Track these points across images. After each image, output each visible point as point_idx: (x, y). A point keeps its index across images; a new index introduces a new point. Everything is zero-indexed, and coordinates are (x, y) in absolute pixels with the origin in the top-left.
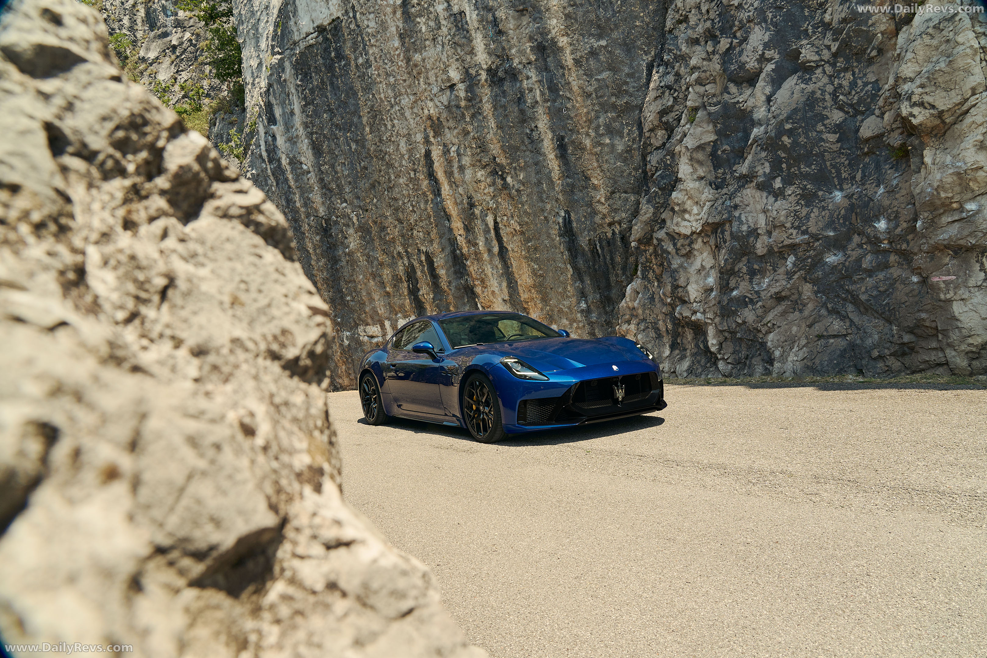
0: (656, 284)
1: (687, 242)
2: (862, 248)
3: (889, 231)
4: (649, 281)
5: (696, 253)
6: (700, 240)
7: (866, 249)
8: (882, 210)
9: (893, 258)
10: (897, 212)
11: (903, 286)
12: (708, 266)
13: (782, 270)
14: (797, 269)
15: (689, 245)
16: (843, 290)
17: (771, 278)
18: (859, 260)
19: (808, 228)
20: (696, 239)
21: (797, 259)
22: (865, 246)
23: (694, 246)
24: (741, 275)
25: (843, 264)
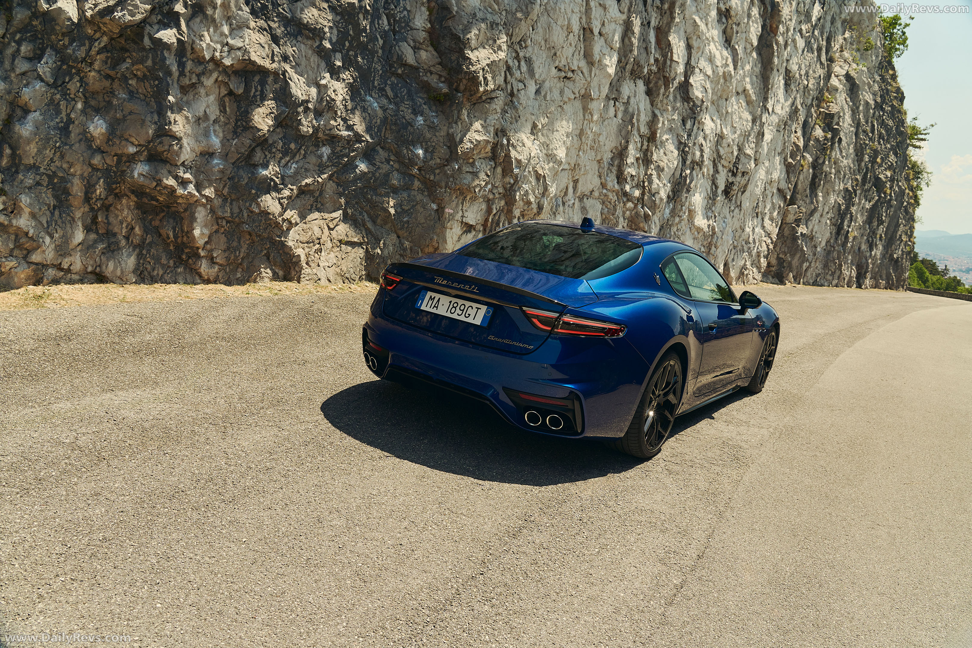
0: (79, 106)
1: (199, 69)
2: (389, 163)
3: (425, 161)
4: (65, 95)
5: (202, 91)
6: (215, 75)
7: (392, 166)
8: (421, 139)
9: (417, 183)
10: (434, 147)
11: (422, 210)
12: (212, 117)
13: (313, 159)
14: (331, 164)
15: (198, 76)
16: (365, 198)
17: (301, 164)
18: (387, 175)
19: (354, 125)
20: (211, 72)
21: (333, 152)
22: (392, 163)
23: (204, 79)
24: (274, 150)
25: (373, 174)
